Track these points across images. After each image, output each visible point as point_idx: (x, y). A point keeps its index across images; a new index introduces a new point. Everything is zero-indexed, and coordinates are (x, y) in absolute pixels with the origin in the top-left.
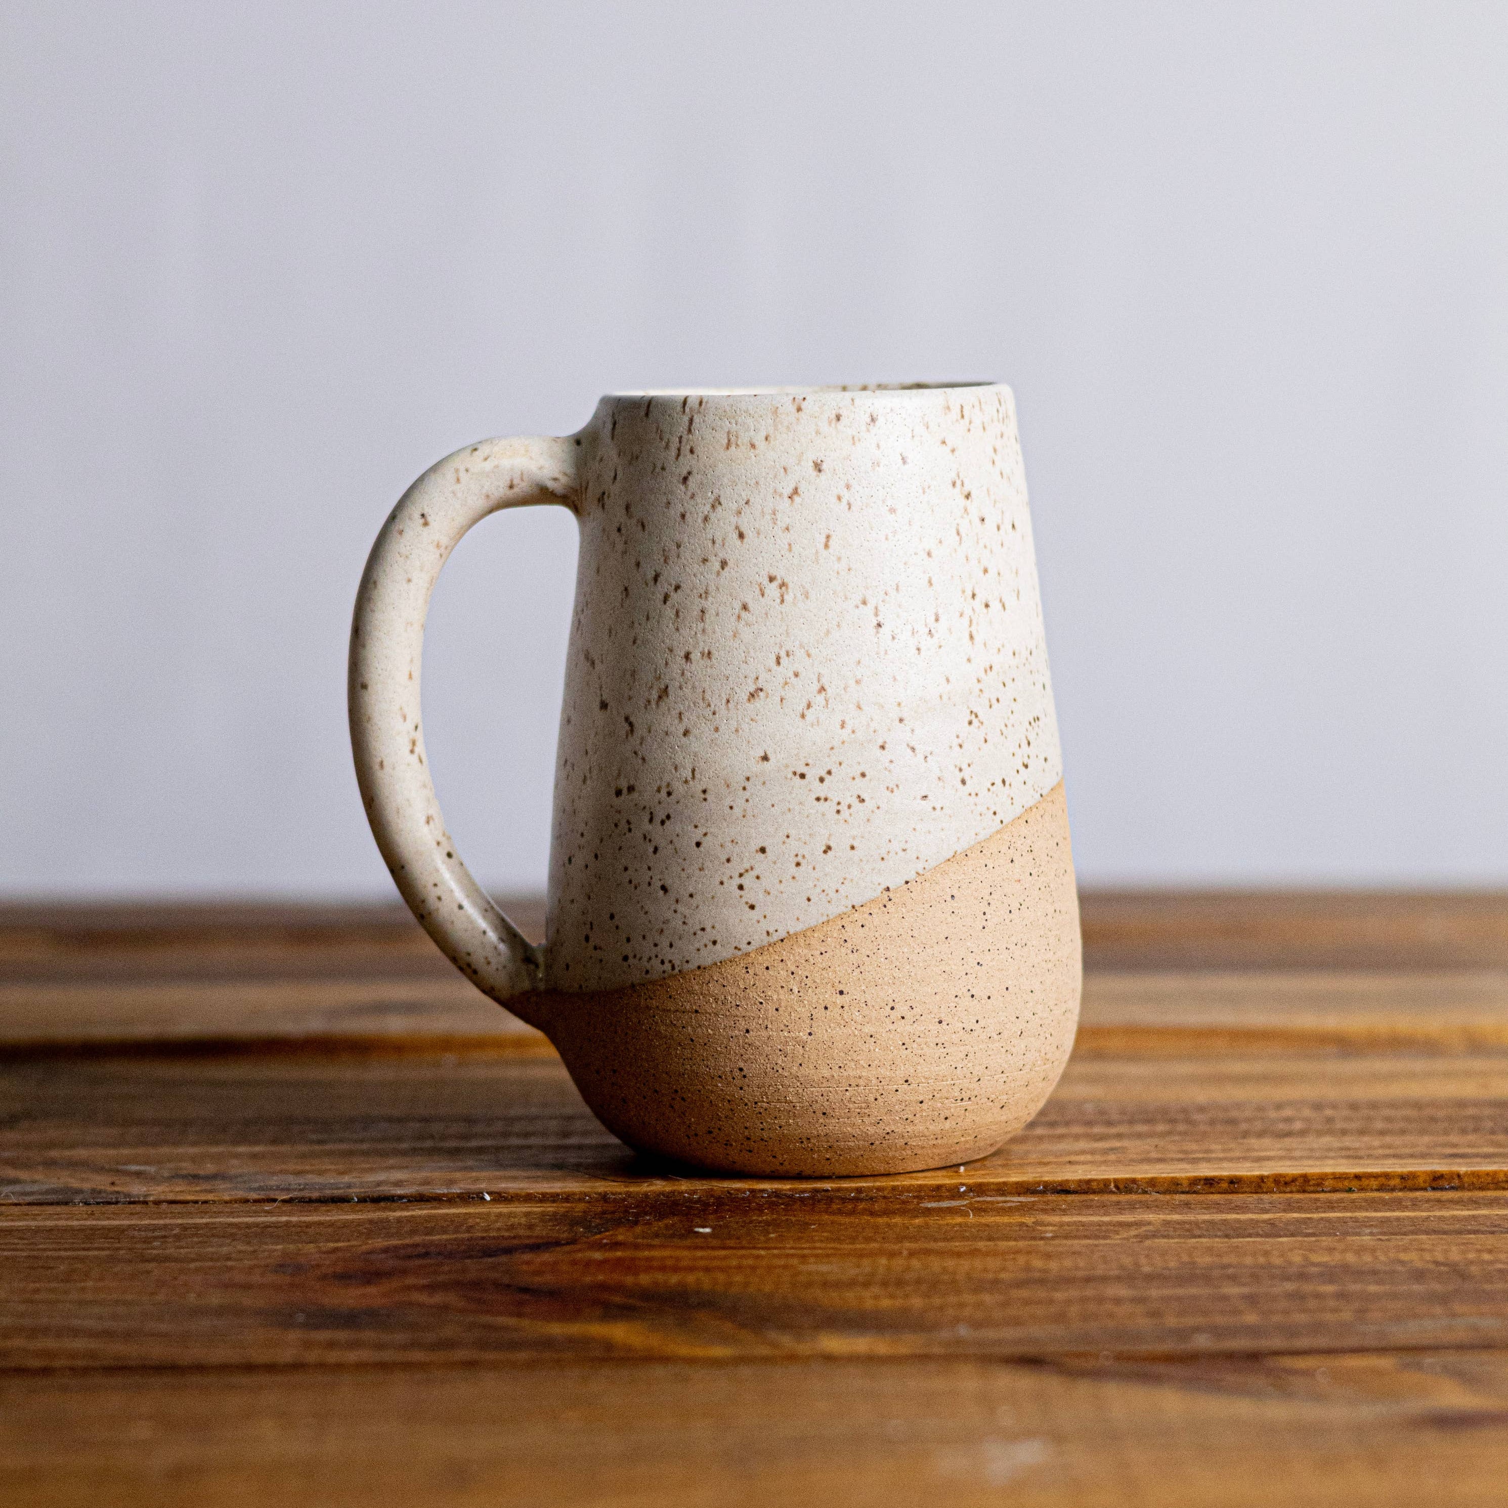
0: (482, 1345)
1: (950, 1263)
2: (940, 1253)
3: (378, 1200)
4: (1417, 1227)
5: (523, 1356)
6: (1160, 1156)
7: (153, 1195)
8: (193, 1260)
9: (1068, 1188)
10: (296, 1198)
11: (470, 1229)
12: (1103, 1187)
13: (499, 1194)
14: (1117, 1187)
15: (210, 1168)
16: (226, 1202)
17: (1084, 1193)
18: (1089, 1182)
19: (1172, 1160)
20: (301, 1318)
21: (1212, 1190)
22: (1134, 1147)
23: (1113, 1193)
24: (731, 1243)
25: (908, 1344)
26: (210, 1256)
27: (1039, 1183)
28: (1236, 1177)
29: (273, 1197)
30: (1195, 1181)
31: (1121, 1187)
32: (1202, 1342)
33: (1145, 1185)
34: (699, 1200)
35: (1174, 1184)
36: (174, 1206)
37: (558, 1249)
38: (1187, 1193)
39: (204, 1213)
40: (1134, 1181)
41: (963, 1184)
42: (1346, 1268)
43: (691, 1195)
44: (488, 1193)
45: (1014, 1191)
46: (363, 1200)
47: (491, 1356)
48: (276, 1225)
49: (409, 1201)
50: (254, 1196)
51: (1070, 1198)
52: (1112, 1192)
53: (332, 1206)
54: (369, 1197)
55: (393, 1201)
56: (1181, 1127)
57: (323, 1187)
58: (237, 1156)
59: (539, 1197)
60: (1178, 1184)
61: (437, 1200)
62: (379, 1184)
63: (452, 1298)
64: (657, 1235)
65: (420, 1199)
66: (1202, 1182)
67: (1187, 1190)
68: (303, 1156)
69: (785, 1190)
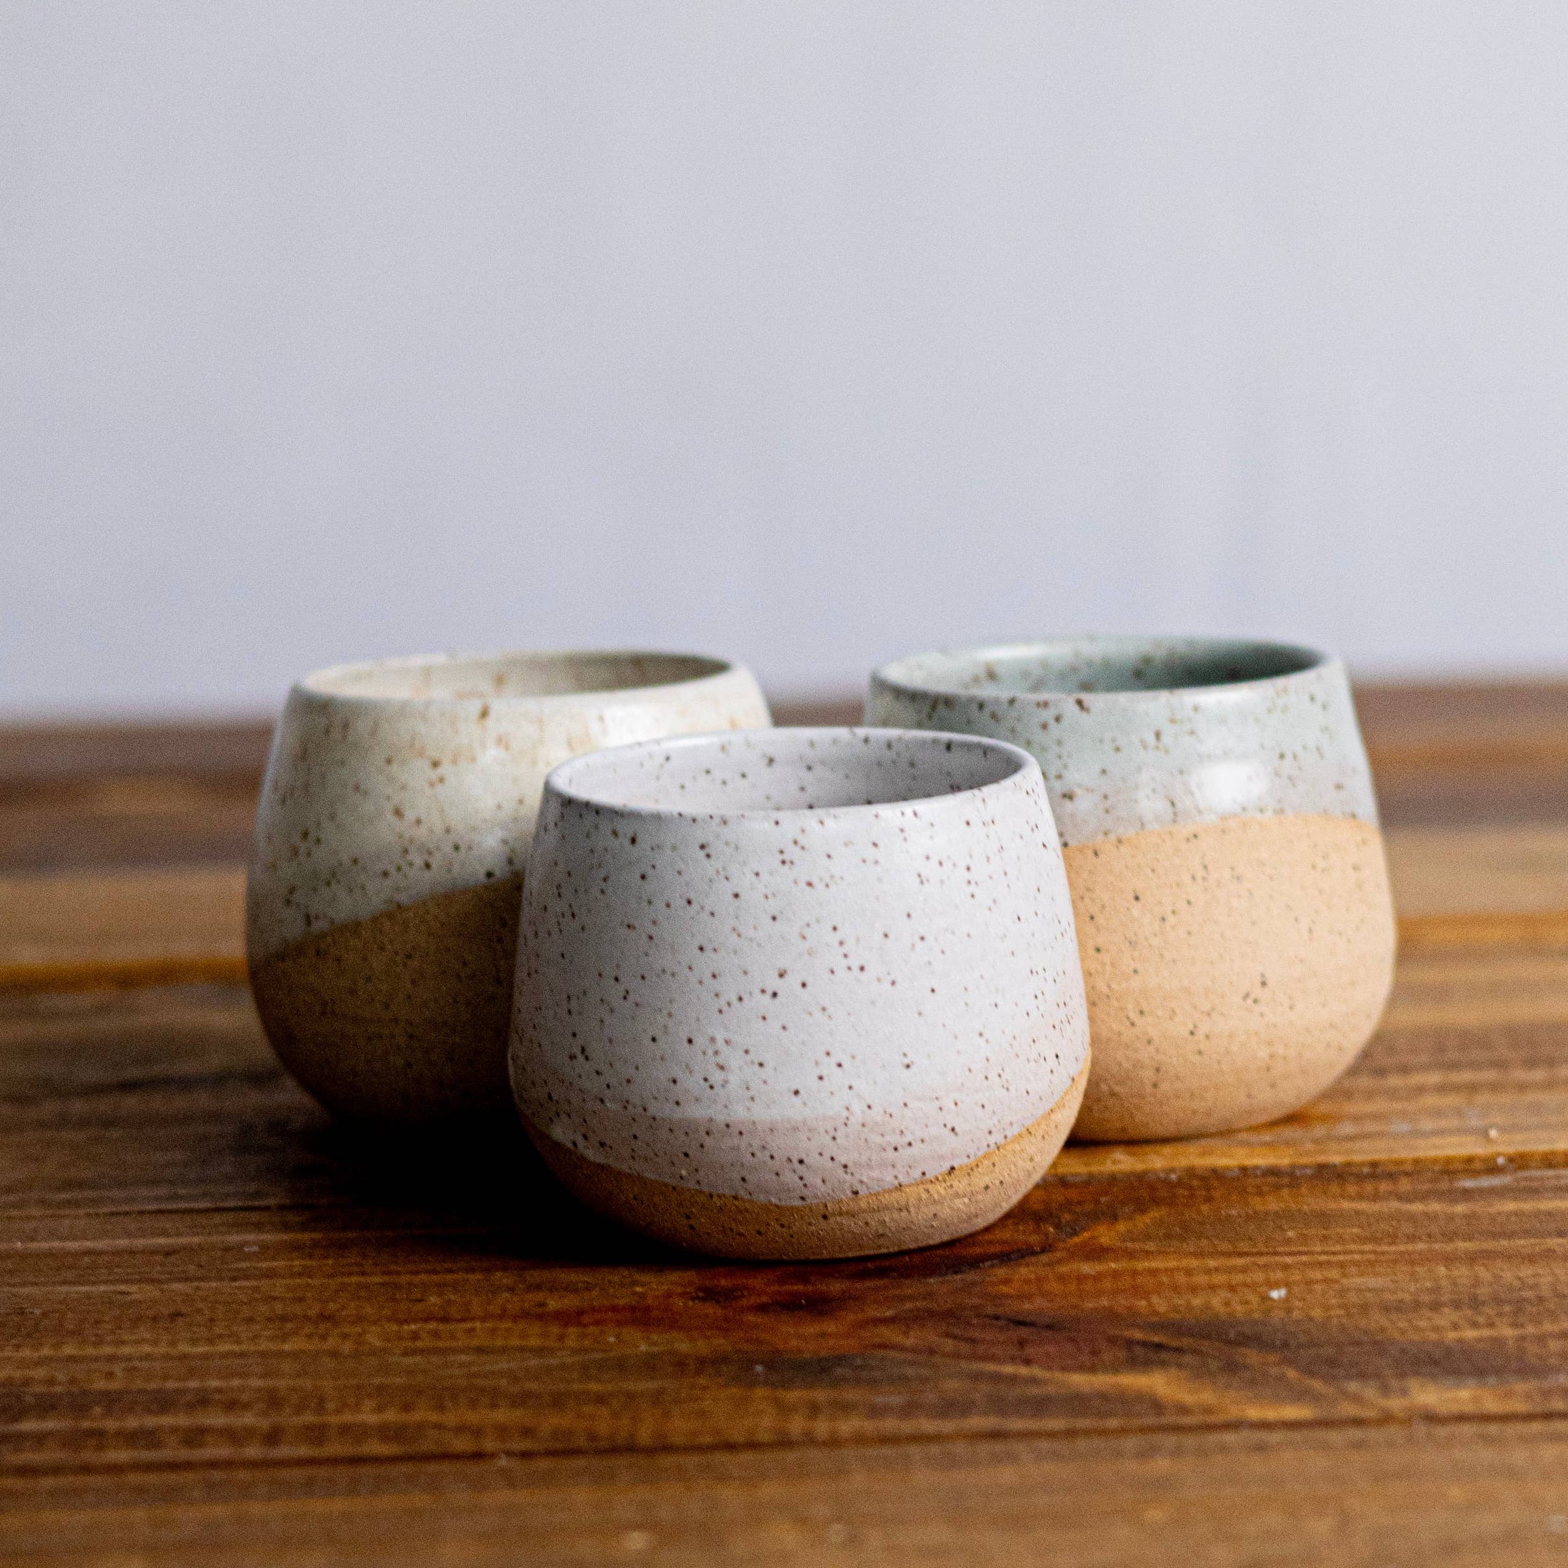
0: (998, 1406)
1: (1526, 1271)
2: (1508, 1257)
24: (1244, 1246)
34: (1180, 1183)
37: (1033, 1259)
41: (1499, 1155)
47: (1017, 1424)
63: (933, 1337)
64: (1148, 1237)
69: (1285, 1166)
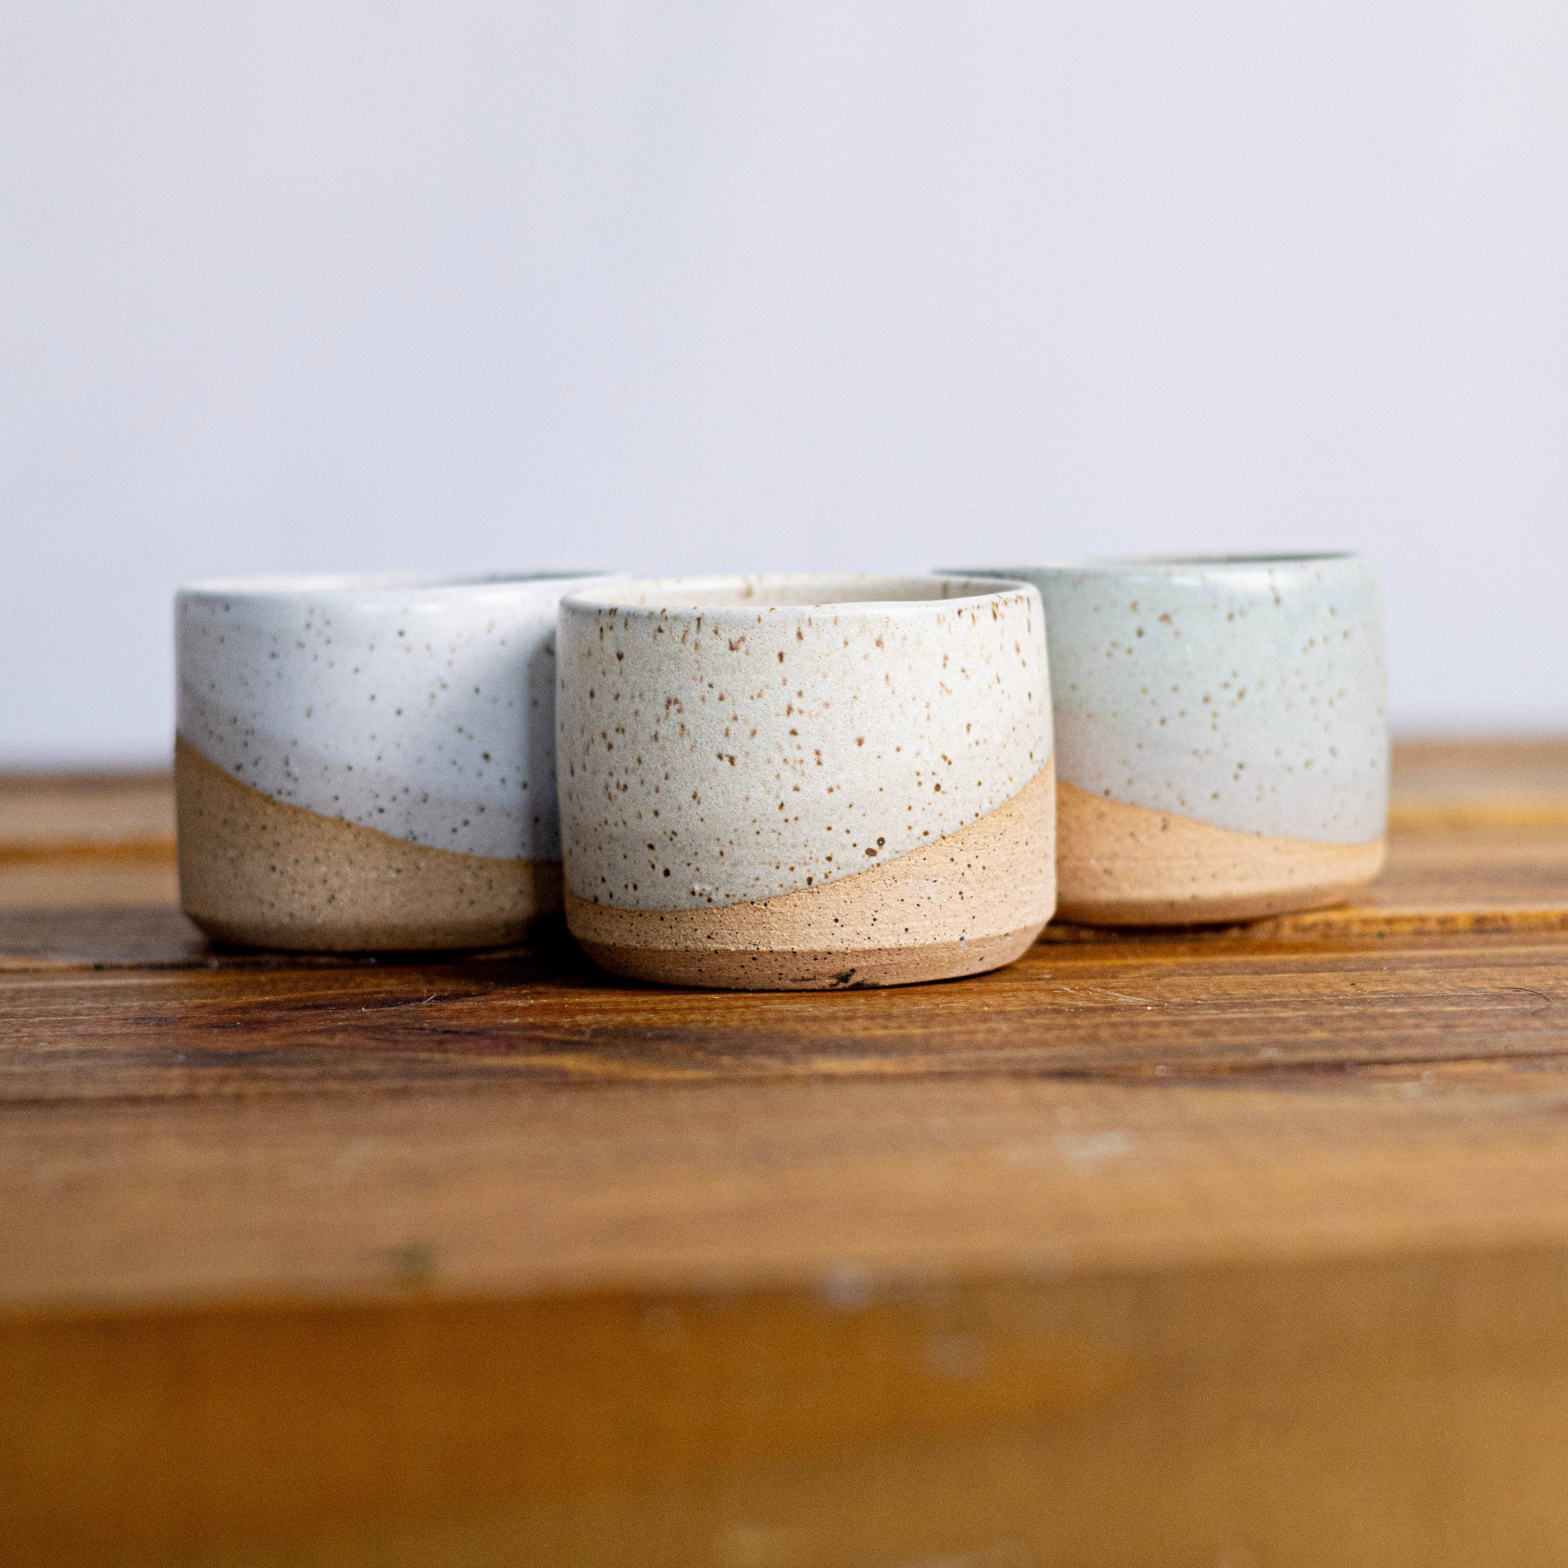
0: (406, 1076)
4: (1472, 963)
5: (462, 1083)
8: (36, 1016)
20: (181, 1058)
25: (919, 1063)
26: (54, 1012)
32: (1271, 1054)
37: (469, 999)
42: (1410, 995)
47: (422, 1083)
63: (356, 1039)
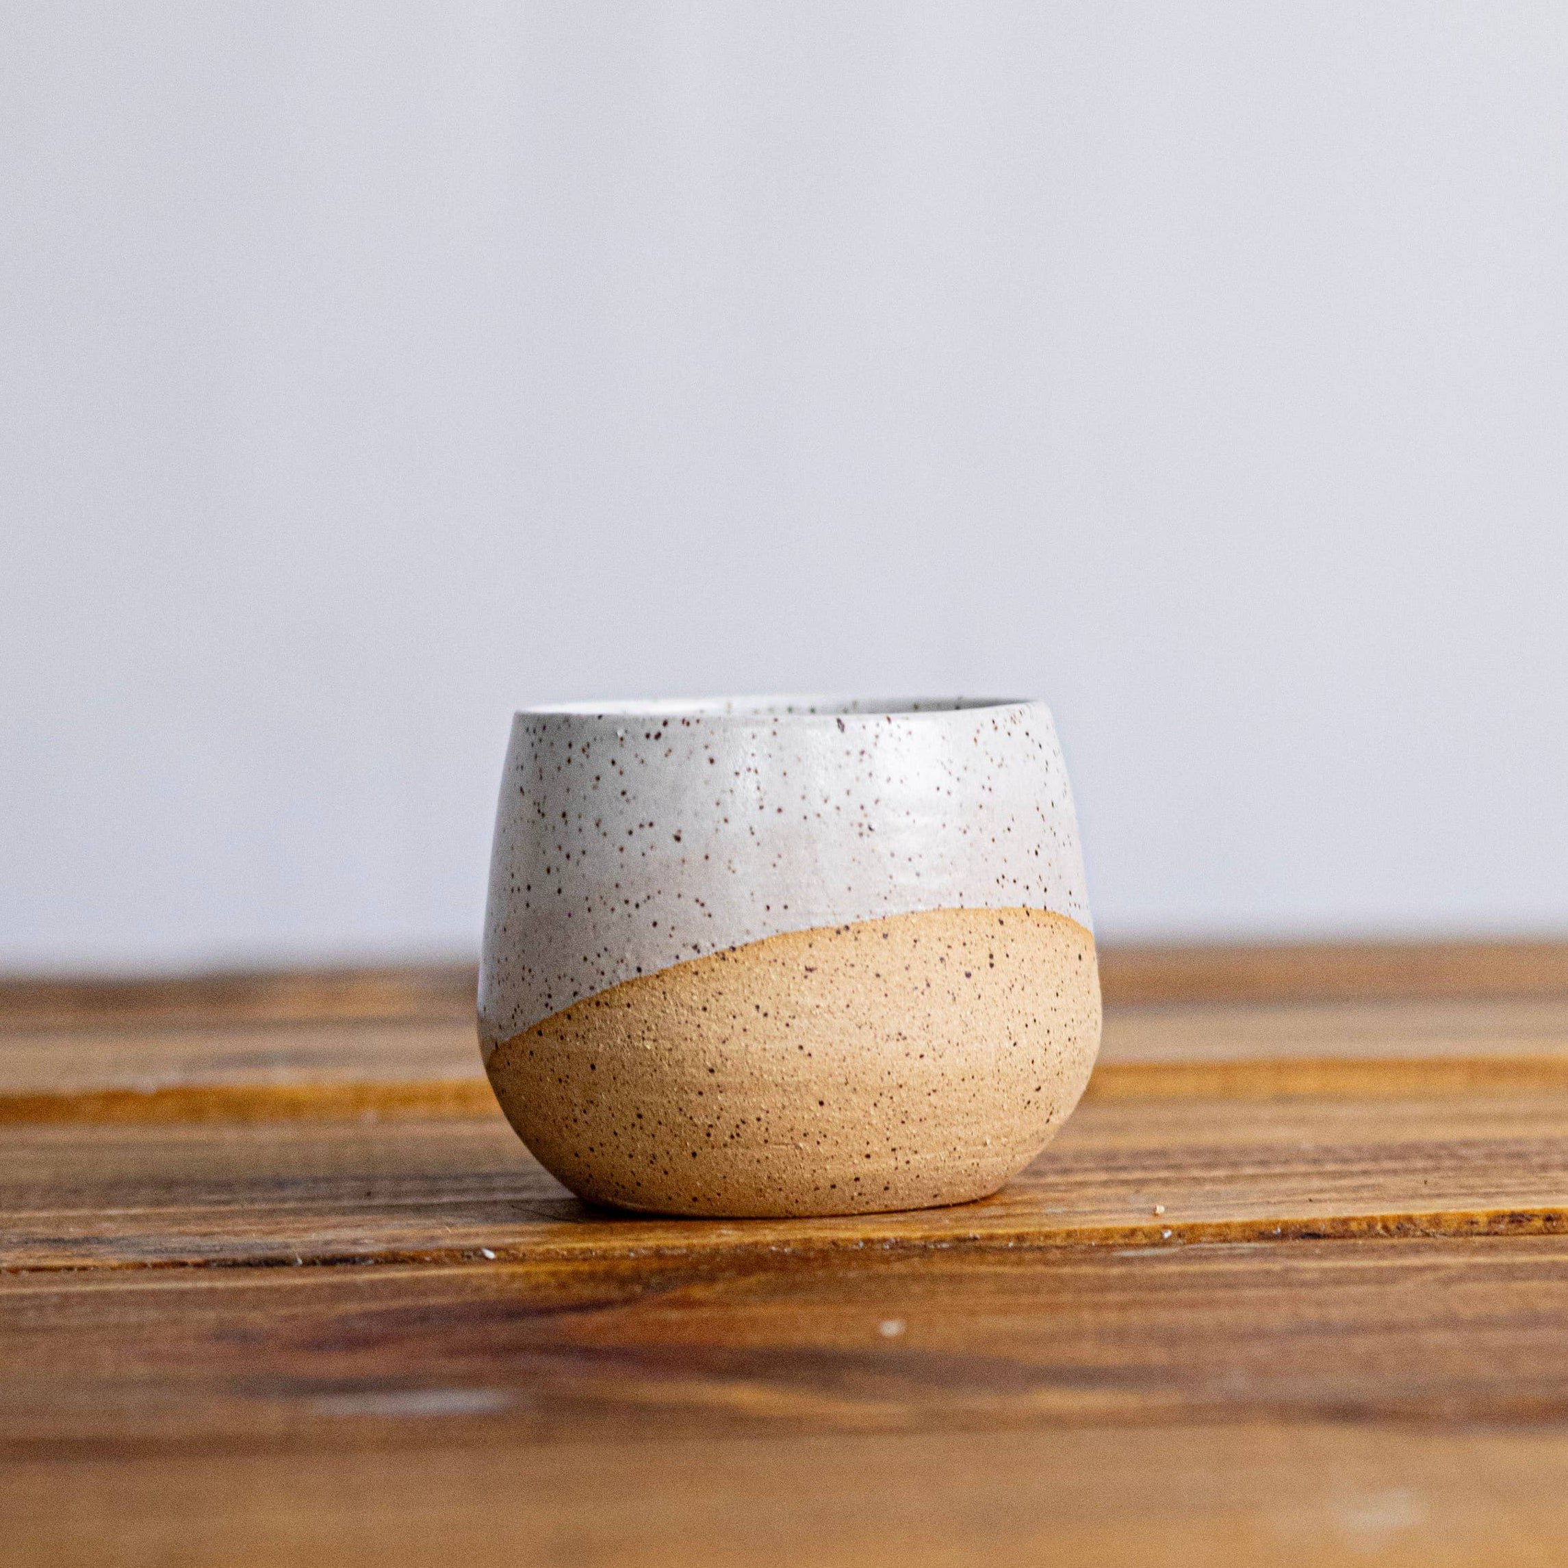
3: (331, 1262)
6: (1437, 1192)
7: (6, 1261)
9: (1317, 1231)
10: (214, 1261)
11: (478, 1289)
12: (1370, 1229)
13: (506, 1250)
14: (1385, 1228)
15: (74, 1232)
16: (113, 1269)
17: (1339, 1238)
18: (1345, 1221)
19: (1455, 1195)
21: (1521, 1230)
22: (1394, 1184)
23: (1382, 1237)
27: (1275, 1224)
28: (1554, 1212)
29: (181, 1260)
30: (1496, 1218)
31: (1392, 1227)
33: (1425, 1225)
34: (794, 1254)
35: (1467, 1223)
36: (39, 1274)
37: (613, 1310)
38: (1488, 1234)
39: (87, 1281)
40: (1410, 1219)
41: (1166, 1227)
43: (779, 1246)
44: (489, 1249)
45: (1239, 1235)
46: (310, 1262)
48: (198, 1292)
49: (377, 1262)
50: (151, 1259)
51: (1323, 1243)
52: (1378, 1235)
53: (268, 1270)
54: (318, 1257)
55: (354, 1263)
56: (1448, 1163)
57: (247, 1248)
58: (110, 1218)
59: (563, 1256)
60: (1472, 1223)
61: (415, 1260)
62: (327, 1243)
65: (393, 1259)
66: (1507, 1220)
67: (1486, 1230)
68: (204, 1217)
69: (916, 1239)
